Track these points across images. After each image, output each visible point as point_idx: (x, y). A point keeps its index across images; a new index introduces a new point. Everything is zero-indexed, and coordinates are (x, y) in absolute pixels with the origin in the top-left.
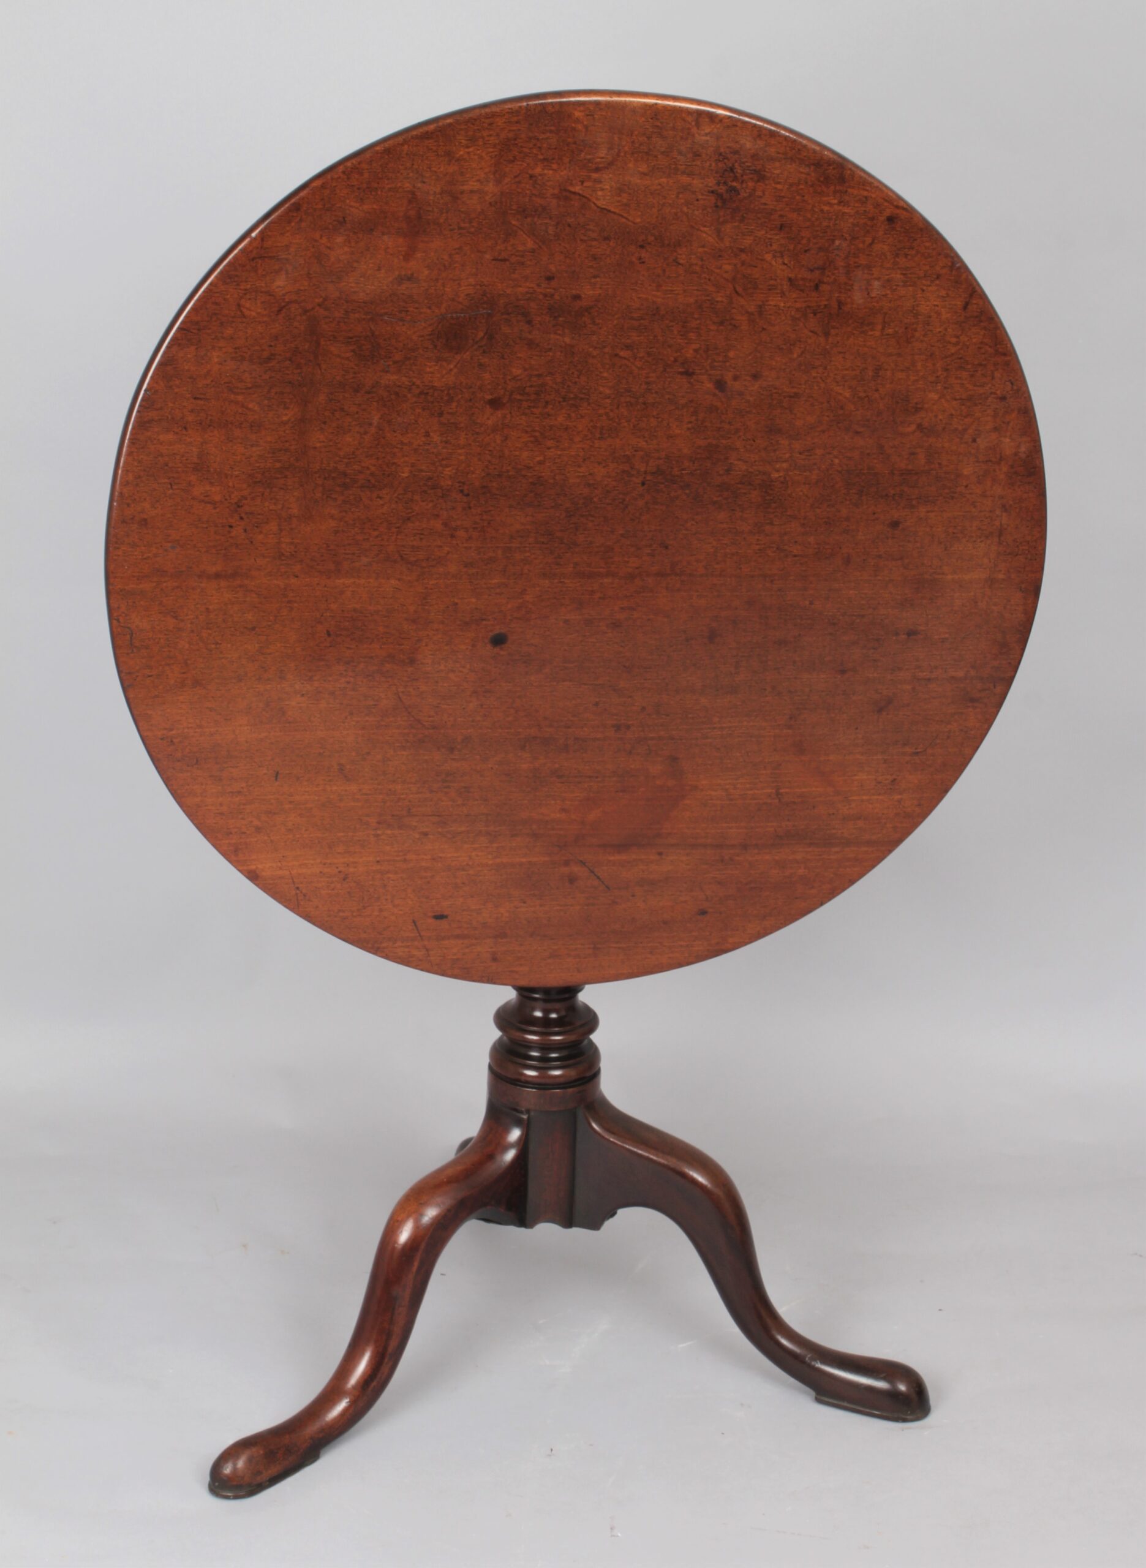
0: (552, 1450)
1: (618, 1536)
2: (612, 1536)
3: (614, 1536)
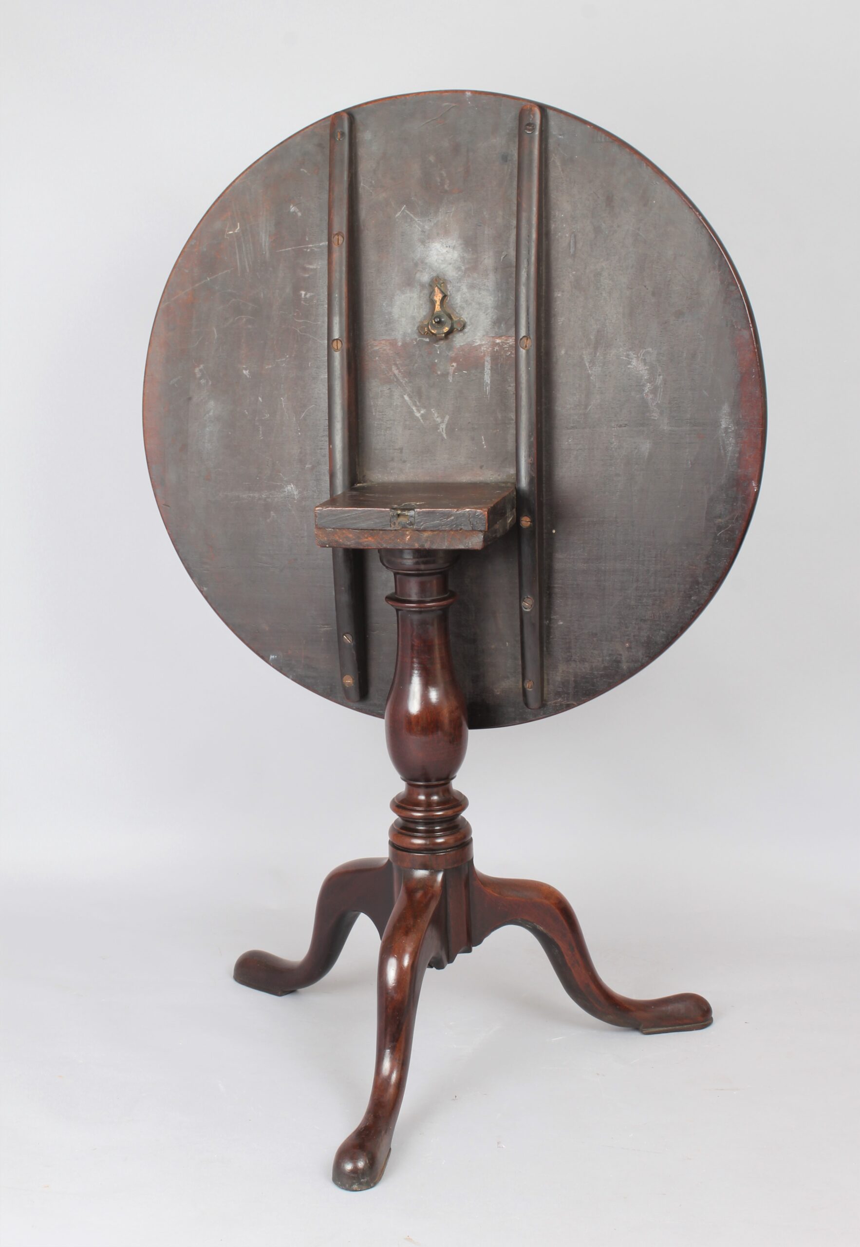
0: (456, 1097)
1: (503, 1147)
2: (498, 1147)
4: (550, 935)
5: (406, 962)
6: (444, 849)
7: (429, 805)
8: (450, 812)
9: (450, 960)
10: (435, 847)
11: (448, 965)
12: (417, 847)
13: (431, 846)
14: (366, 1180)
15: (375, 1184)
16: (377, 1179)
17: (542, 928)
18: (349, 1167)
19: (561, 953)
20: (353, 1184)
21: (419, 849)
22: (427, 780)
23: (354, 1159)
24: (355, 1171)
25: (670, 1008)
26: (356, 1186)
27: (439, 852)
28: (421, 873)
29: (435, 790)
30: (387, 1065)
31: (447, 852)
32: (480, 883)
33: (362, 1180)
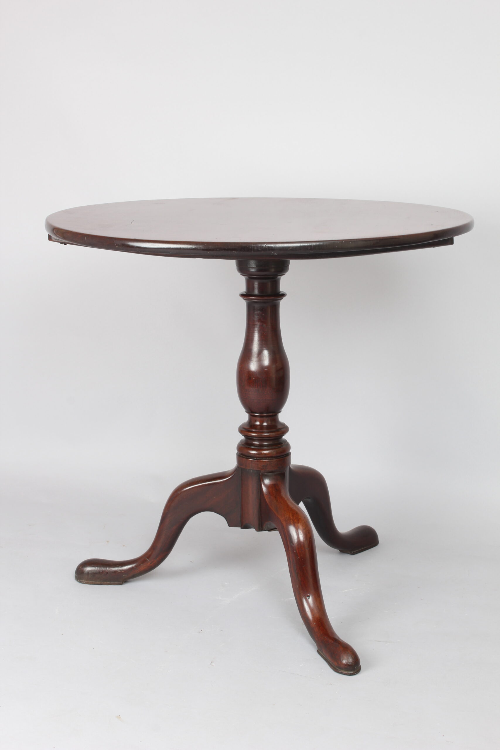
3: (211, 665)
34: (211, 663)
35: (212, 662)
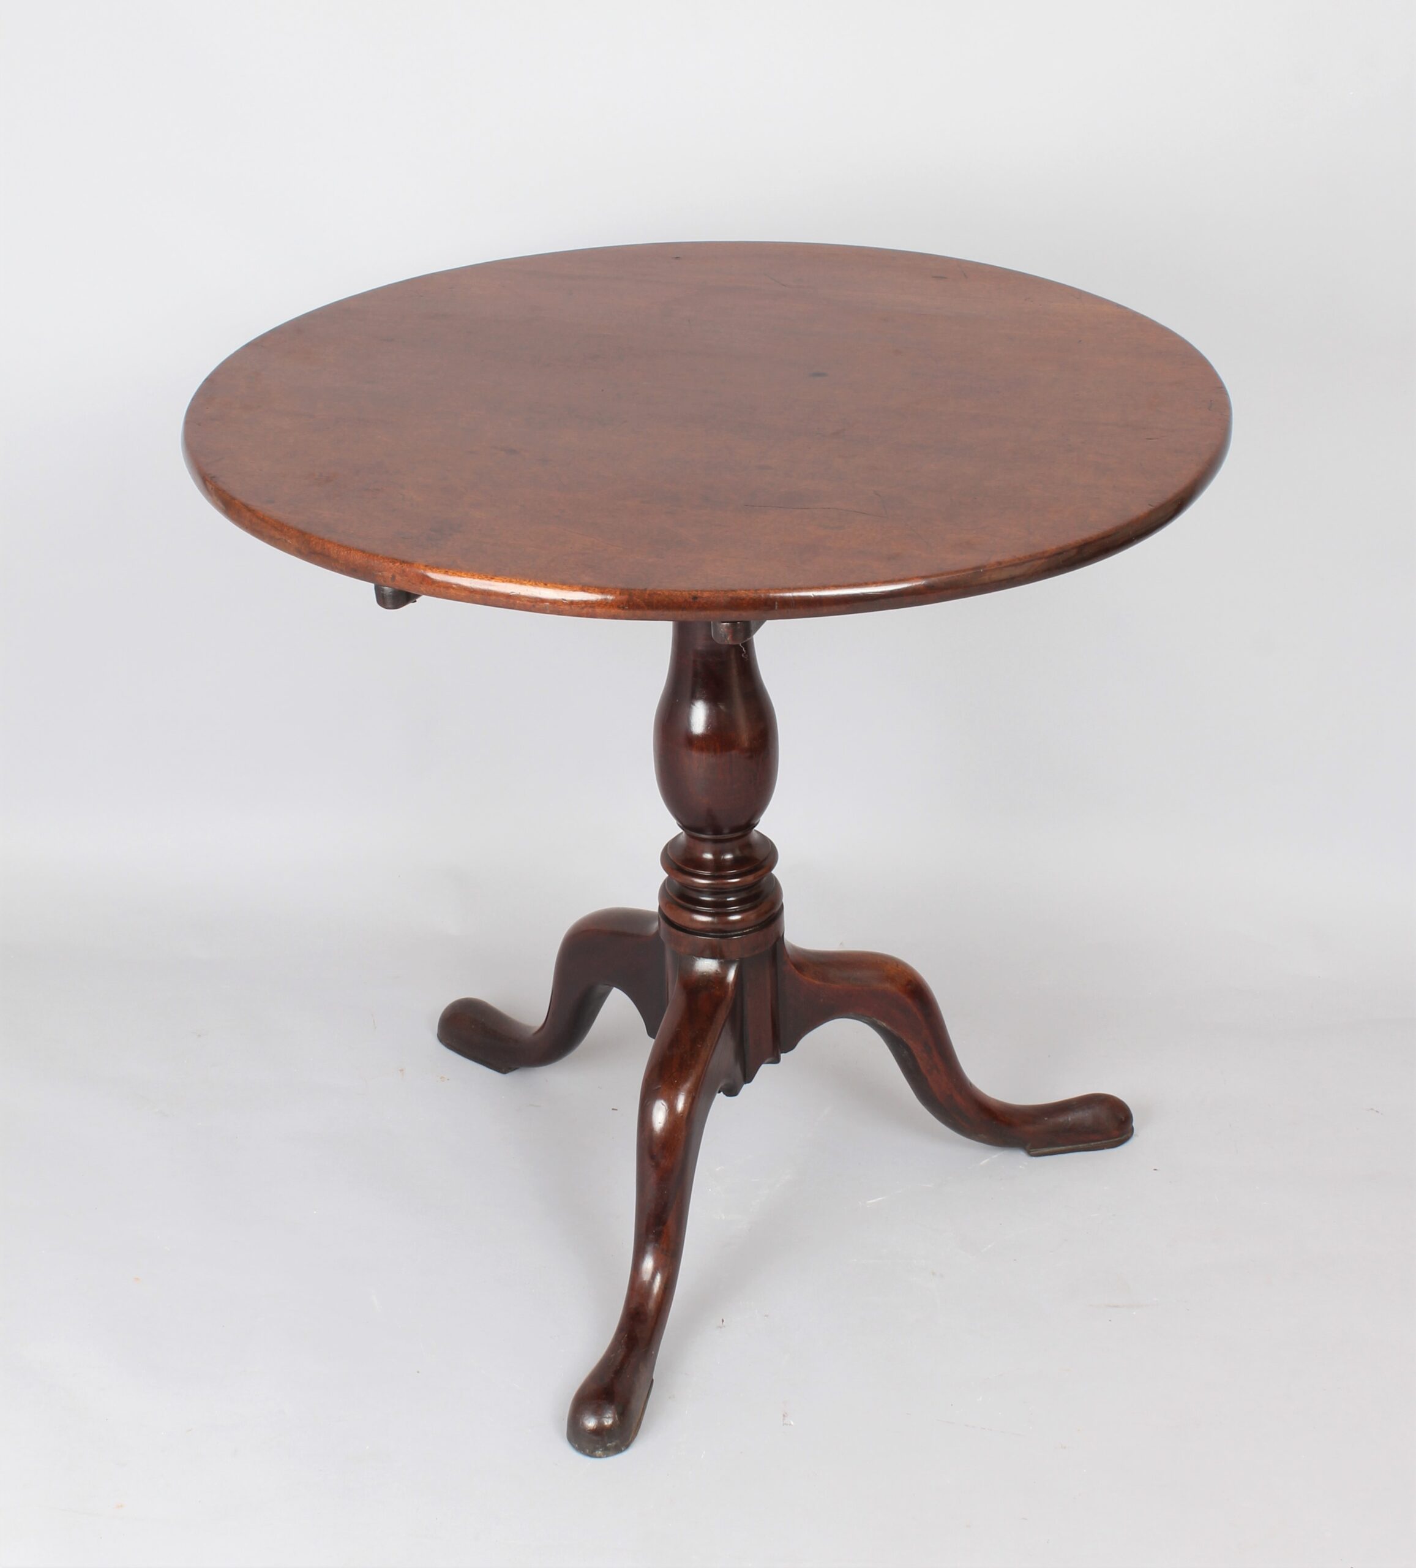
3: (786, 1424)
4: (896, 1032)
5: (680, 1104)
6: (740, 930)
7: (718, 868)
8: (750, 879)
9: (748, 1077)
10: (728, 927)
11: (745, 1086)
12: (700, 926)
13: (720, 927)
14: (614, 1444)
15: (627, 1447)
16: (630, 1439)
17: (884, 1024)
18: (591, 1423)
19: (911, 1055)
20: (596, 1449)
21: (703, 931)
22: (717, 831)
23: (598, 1413)
24: (599, 1431)
25: (1070, 1118)
26: (600, 1452)
27: (732, 934)
28: (707, 965)
29: (728, 845)
30: (648, 1264)
31: (746, 933)
32: (793, 967)
33: (609, 1445)
34: (784, 1419)
35: (784, 1416)
